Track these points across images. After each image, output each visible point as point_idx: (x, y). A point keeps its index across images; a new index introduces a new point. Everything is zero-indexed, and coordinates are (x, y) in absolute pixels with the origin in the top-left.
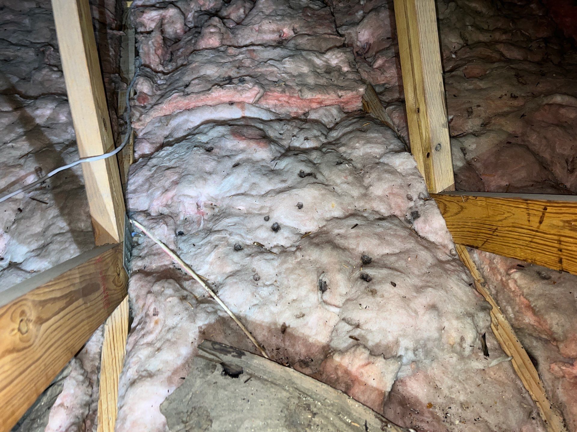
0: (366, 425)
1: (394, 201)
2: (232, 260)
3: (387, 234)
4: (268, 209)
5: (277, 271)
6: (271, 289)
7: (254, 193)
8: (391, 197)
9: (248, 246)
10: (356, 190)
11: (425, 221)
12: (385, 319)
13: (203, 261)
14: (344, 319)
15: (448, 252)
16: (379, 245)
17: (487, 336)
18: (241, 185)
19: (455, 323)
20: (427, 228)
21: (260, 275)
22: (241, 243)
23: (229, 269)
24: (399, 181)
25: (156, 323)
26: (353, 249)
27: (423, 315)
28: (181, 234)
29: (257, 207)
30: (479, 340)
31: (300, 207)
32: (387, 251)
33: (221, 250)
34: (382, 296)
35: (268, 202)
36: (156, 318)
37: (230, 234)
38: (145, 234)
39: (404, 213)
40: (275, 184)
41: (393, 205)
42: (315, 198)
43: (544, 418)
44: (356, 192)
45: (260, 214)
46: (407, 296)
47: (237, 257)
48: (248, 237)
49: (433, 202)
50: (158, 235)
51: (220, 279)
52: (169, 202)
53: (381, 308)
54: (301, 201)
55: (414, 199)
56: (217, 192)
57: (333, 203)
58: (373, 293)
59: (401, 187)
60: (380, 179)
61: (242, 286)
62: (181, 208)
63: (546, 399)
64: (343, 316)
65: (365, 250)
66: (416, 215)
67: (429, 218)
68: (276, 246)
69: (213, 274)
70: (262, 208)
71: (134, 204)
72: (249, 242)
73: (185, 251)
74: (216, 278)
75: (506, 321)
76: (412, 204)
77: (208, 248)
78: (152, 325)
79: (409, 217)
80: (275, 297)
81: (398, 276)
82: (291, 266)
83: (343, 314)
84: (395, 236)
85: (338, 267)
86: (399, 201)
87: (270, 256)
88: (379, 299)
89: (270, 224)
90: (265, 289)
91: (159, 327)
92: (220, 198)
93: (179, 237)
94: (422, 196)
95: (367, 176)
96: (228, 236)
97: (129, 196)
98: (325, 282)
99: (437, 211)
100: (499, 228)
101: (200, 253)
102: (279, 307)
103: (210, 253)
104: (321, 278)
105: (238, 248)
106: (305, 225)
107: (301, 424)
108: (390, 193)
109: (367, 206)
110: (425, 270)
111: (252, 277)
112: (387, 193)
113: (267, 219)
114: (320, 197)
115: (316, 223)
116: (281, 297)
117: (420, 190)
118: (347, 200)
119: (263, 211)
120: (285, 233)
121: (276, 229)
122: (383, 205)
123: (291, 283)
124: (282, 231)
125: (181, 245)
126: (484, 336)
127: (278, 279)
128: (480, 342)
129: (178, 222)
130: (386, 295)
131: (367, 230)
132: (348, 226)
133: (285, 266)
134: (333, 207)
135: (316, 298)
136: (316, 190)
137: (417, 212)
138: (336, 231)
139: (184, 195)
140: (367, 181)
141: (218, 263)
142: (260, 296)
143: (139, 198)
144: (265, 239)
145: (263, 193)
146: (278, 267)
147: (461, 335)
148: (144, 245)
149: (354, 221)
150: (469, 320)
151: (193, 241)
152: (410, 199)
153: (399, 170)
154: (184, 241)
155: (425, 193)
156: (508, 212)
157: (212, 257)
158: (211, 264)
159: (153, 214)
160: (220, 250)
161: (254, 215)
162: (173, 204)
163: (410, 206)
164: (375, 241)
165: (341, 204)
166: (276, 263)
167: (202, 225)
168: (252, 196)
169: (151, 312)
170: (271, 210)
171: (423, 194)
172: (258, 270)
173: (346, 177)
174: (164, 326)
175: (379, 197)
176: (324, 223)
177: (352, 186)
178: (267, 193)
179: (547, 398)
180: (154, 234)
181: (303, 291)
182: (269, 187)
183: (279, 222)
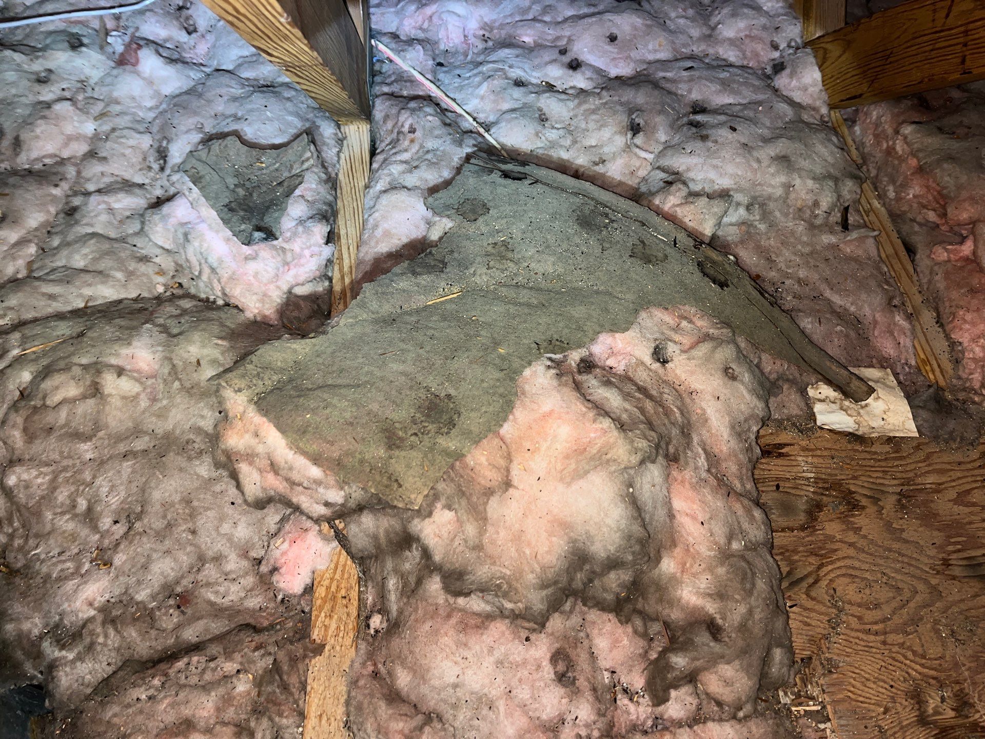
0: (675, 241)
1: (750, 46)
2: (511, 95)
3: (734, 81)
4: (566, 40)
5: (571, 114)
6: (561, 132)
7: (547, 18)
8: (747, 41)
9: (533, 84)
10: (698, 30)
11: (791, 76)
12: (715, 167)
13: (472, 94)
14: (659, 168)
15: (818, 117)
16: (720, 91)
17: (850, 210)
18: (530, 8)
19: (810, 183)
20: (794, 83)
21: (548, 116)
22: (523, 79)
23: (506, 106)
24: (764, 20)
25: (412, 141)
26: (682, 96)
27: (769, 166)
28: (440, 64)
29: (550, 37)
30: (839, 211)
31: (613, 39)
32: (731, 101)
33: (497, 83)
34: (716, 142)
35: (567, 32)
36: (412, 136)
37: (511, 67)
38: (391, 61)
39: (763, 65)
40: (580, 8)
41: (748, 54)
42: (635, 28)
43: (910, 310)
44: (695, 32)
45: (555, 47)
46: (750, 144)
47: (517, 93)
48: (534, 74)
49: (808, 50)
50: (411, 59)
51: (492, 118)
52: (426, 26)
53: (710, 154)
54: (615, 31)
55: (781, 48)
56: (494, 17)
57: (662, 39)
58: (704, 138)
59: (764, 28)
60: (734, 15)
61: (523, 122)
62: (442, 34)
63: (917, 294)
64: (658, 164)
65: (699, 98)
66: (779, 67)
67: (799, 70)
68: (571, 88)
69: (484, 111)
70: (558, 38)
71: (377, 23)
72: (534, 81)
73: (447, 82)
74: (487, 118)
75: (883, 209)
76: (776, 54)
77: (477, 79)
78: (407, 143)
79: (769, 71)
80: (568, 142)
81: (740, 122)
82: (593, 107)
83: (657, 161)
84: (745, 84)
85: (659, 107)
86: (759, 47)
87: (563, 97)
88: (710, 144)
89: (566, 59)
90: (554, 131)
91: (415, 148)
92: (497, 24)
93: (438, 67)
94: (793, 44)
95: (717, 12)
96: (507, 68)
97: (372, 10)
98: (639, 124)
99: (813, 60)
100: (895, 50)
101: (469, 84)
102: (571, 152)
103: (480, 84)
104: (633, 117)
105: (519, 83)
106: (616, 66)
107: (595, 225)
108: (746, 36)
109: (711, 51)
110: (780, 124)
111: (537, 115)
112: (742, 35)
113: (563, 52)
114: (644, 28)
115: (632, 65)
116: (575, 142)
117: (791, 35)
118: (682, 39)
119: (559, 43)
120: (587, 72)
121: (575, 65)
122: (733, 50)
123: (592, 125)
124: (583, 68)
125: (441, 76)
126: (846, 209)
127: (572, 122)
128: (839, 215)
129: (437, 52)
130: (720, 140)
131: (705, 73)
132: (679, 68)
133: (586, 106)
134: (660, 45)
135: (624, 140)
136: (639, 17)
137: (783, 63)
138: (661, 74)
139: (449, 11)
140: (714, 20)
141: (492, 97)
142: (547, 139)
143: (383, 14)
144: (556, 79)
145: (560, 20)
146: (573, 109)
147: (815, 198)
148: (391, 72)
149: (689, 64)
150: (831, 183)
151: (458, 72)
152: (775, 47)
153: (765, 8)
154: (444, 72)
155: (799, 40)
156: (910, 20)
157: (484, 89)
158: (482, 98)
159: (402, 37)
160: (495, 82)
161: (546, 47)
162: (431, 28)
163: (773, 57)
164: (715, 87)
165: (673, 42)
166: (571, 104)
167: (469, 57)
168: (545, 22)
169: (406, 129)
170: (570, 40)
171: (796, 42)
172: (545, 110)
173: (684, 10)
174: (422, 147)
175: (729, 39)
176: (645, 66)
177: (692, 22)
178: (566, 20)
179: (920, 292)
180: (404, 59)
181: (606, 133)
182: (570, 12)
183: (581, 58)
